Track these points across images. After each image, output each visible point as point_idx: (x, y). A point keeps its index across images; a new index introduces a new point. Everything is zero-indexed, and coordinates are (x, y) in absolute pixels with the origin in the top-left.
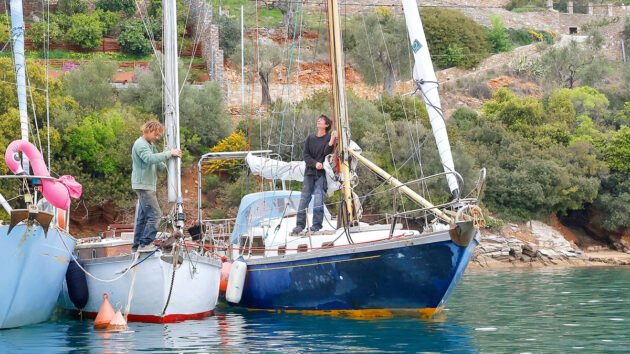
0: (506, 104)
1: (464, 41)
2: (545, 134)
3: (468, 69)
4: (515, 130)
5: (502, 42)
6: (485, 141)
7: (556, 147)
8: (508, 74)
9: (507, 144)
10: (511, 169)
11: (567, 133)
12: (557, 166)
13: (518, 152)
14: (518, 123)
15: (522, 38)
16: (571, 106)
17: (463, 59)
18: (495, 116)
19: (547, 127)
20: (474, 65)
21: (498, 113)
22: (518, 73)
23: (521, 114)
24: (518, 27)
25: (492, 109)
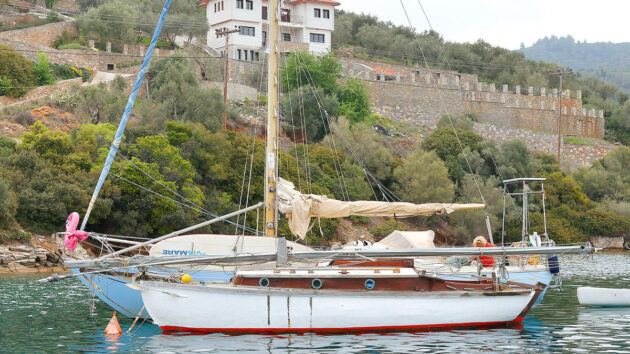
0: (40, 135)
1: (13, 73)
2: (71, 161)
3: (15, 97)
4: (47, 158)
5: (47, 76)
6: (21, 166)
7: (79, 173)
8: (49, 105)
9: (39, 169)
10: (42, 190)
11: (90, 161)
12: (78, 189)
13: (48, 176)
14: (49, 153)
15: (65, 73)
16: (94, 139)
17: (11, 89)
18: (31, 146)
19: (73, 156)
20: (21, 95)
21: (33, 143)
22: (58, 104)
23: (52, 144)
24: (62, 63)
25: (29, 139)
